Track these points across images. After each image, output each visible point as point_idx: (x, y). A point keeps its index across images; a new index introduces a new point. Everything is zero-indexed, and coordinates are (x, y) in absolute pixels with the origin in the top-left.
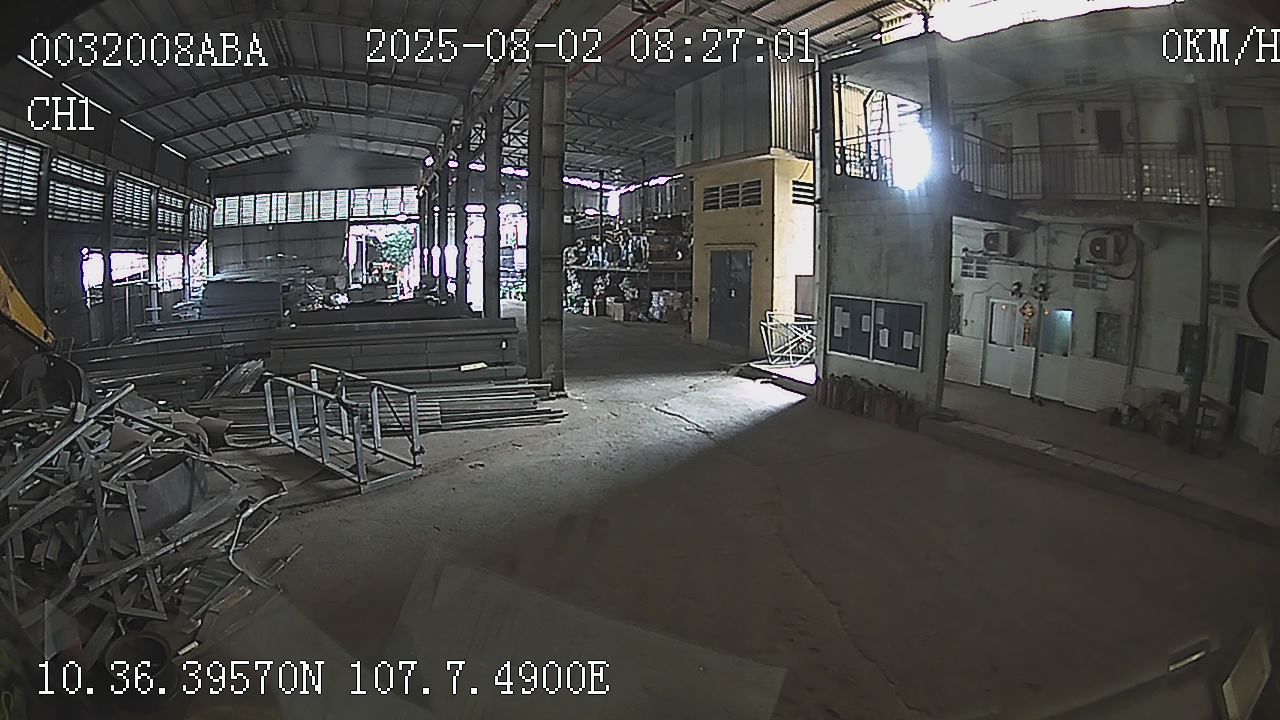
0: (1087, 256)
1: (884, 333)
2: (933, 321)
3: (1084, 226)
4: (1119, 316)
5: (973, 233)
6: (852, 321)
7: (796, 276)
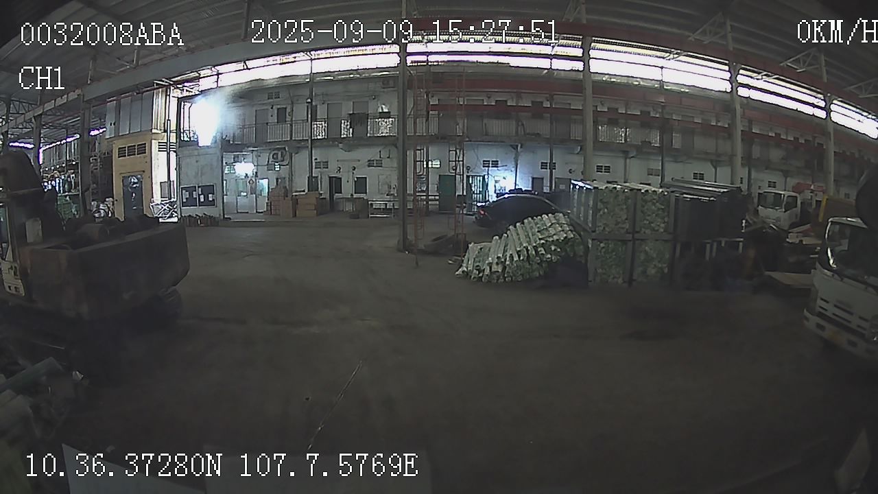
0: (271, 159)
1: (202, 196)
2: (218, 189)
3: (270, 149)
4: (284, 178)
5: (229, 156)
6: (189, 194)
7: (161, 183)
